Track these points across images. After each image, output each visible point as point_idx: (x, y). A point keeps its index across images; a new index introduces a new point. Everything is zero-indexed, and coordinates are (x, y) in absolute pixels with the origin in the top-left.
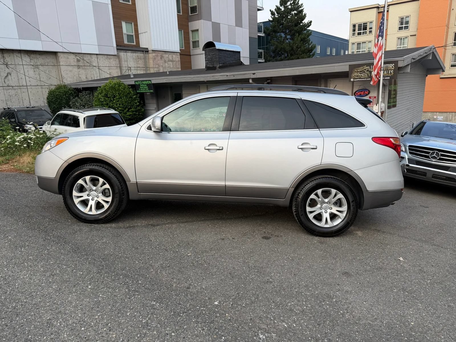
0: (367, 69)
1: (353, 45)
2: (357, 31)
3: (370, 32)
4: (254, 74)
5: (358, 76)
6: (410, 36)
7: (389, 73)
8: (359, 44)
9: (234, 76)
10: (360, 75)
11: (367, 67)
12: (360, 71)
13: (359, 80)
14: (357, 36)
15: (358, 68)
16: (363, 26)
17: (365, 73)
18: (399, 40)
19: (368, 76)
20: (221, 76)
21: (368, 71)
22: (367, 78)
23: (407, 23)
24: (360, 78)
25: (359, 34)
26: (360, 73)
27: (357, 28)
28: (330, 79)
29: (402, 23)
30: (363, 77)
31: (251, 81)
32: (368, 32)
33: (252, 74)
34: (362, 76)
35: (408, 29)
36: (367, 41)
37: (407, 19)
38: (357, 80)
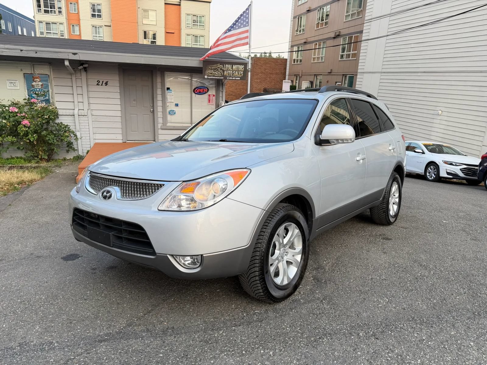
0: (220, 68)
1: (41, 24)
2: (43, 8)
3: (60, 12)
4: (75, 54)
5: (211, 74)
6: (105, 26)
7: (240, 73)
8: (48, 24)
9: (36, 53)
10: (214, 72)
11: (221, 66)
12: (214, 69)
13: (213, 77)
14: (44, 14)
15: (212, 66)
16: (50, 3)
17: (219, 71)
18: (94, 28)
19: (221, 75)
20: (7, 49)
21: (221, 69)
22: (220, 77)
23: (99, 11)
24: (214, 76)
25: (46, 12)
26: (214, 71)
27: (42, 4)
28: (166, 72)
29: (94, 11)
30: (217, 75)
31: (67, 63)
32: (57, 12)
33: (71, 54)
34: (215, 74)
35: (101, 18)
36: (58, 23)
37: (99, 7)
38: (211, 77)
